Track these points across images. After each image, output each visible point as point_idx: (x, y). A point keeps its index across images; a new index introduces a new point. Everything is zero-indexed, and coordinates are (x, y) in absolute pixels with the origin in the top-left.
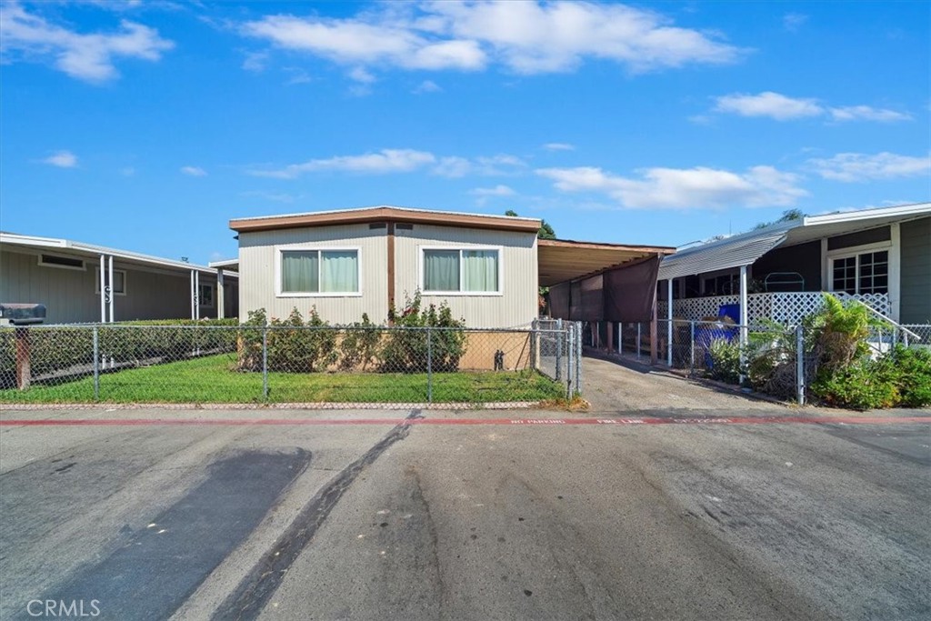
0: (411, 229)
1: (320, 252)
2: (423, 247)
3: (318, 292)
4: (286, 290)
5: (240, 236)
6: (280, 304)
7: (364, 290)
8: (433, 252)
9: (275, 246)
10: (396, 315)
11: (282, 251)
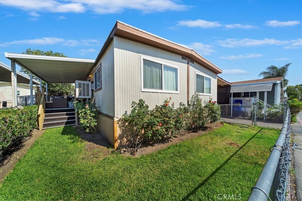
0: (193, 63)
1: (163, 65)
2: (196, 73)
3: (162, 89)
4: (145, 87)
5: (115, 39)
6: (143, 97)
7: (180, 90)
8: (198, 76)
9: (140, 54)
10: (190, 103)
11: (144, 60)
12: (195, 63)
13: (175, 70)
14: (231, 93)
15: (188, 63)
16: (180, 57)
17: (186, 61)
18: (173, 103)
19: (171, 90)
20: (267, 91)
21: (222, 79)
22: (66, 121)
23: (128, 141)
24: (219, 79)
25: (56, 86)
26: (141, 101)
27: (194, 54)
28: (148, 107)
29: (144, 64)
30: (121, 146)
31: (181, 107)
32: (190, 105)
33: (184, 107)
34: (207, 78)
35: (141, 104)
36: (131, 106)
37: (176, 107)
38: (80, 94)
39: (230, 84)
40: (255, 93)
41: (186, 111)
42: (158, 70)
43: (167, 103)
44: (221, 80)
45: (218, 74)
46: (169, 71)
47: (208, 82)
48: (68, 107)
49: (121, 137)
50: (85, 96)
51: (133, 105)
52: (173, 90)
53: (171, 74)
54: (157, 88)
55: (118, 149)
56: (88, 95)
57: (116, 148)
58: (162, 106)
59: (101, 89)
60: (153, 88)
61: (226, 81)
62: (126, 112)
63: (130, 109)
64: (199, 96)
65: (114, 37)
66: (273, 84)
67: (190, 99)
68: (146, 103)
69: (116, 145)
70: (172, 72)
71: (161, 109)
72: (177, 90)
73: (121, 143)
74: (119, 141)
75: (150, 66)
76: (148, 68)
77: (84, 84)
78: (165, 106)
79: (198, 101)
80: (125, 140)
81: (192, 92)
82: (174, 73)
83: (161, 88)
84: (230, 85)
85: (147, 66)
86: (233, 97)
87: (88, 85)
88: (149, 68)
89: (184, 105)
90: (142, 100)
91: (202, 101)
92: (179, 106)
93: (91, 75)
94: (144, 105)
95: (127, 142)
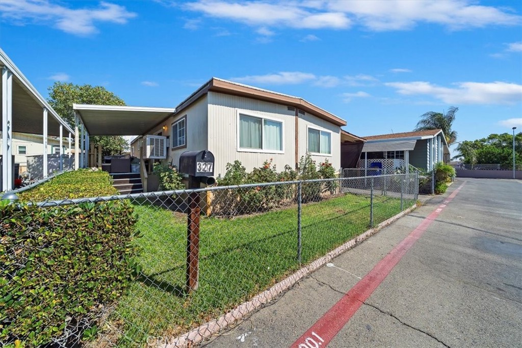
0: (304, 114)
1: (263, 120)
2: (308, 126)
3: (262, 149)
4: (241, 146)
5: (209, 94)
6: (239, 158)
7: (286, 150)
8: (311, 130)
9: (236, 109)
10: (299, 166)
11: (240, 114)
12: (306, 113)
13: (279, 124)
14: (364, 153)
15: (297, 115)
16: (286, 108)
17: (295, 112)
18: (275, 165)
19: (274, 149)
20: (409, 151)
21: (348, 133)
22: (131, 190)
23: (222, 208)
24: (344, 133)
25: (99, 141)
26: (236, 162)
27: (303, 103)
28: (244, 169)
29: (241, 119)
30: (214, 213)
31: (287, 171)
32: (299, 168)
33: (290, 170)
34: (324, 133)
35: (237, 165)
36: (226, 168)
37: (280, 170)
38: (152, 154)
39: (362, 140)
40: (402, 152)
41: (293, 176)
42: (257, 125)
43: (267, 166)
44: (346, 134)
45: (341, 127)
46: (271, 126)
47: (327, 137)
48: (131, 172)
49: (214, 203)
50: (158, 156)
51: (228, 167)
52: (277, 149)
53: (274, 129)
54: (255, 148)
55: (210, 215)
56: (162, 155)
57: (208, 215)
58: (261, 169)
59: (186, 147)
60: (251, 147)
61: (355, 136)
62: (220, 175)
63: (224, 172)
64: (311, 157)
65: (209, 93)
66: (417, 140)
67: (299, 161)
68: (242, 165)
69: (209, 211)
70: (275, 127)
71: (260, 172)
72: (281, 149)
73: (214, 210)
74: (212, 207)
75: (248, 121)
76: (245, 124)
77: (157, 140)
78: (265, 169)
79: (311, 163)
80: (219, 206)
81: (303, 152)
82: (278, 128)
83: (261, 147)
84: (363, 142)
85: (244, 121)
86: (367, 158)
87: (162, 141)
88: (247, 123)
89: (290, 168)
90: (238, 161)
91: (316, 163)
92: (283, 170)
93: (164, 126)
94: (241, 167)
95: (220, 209)
